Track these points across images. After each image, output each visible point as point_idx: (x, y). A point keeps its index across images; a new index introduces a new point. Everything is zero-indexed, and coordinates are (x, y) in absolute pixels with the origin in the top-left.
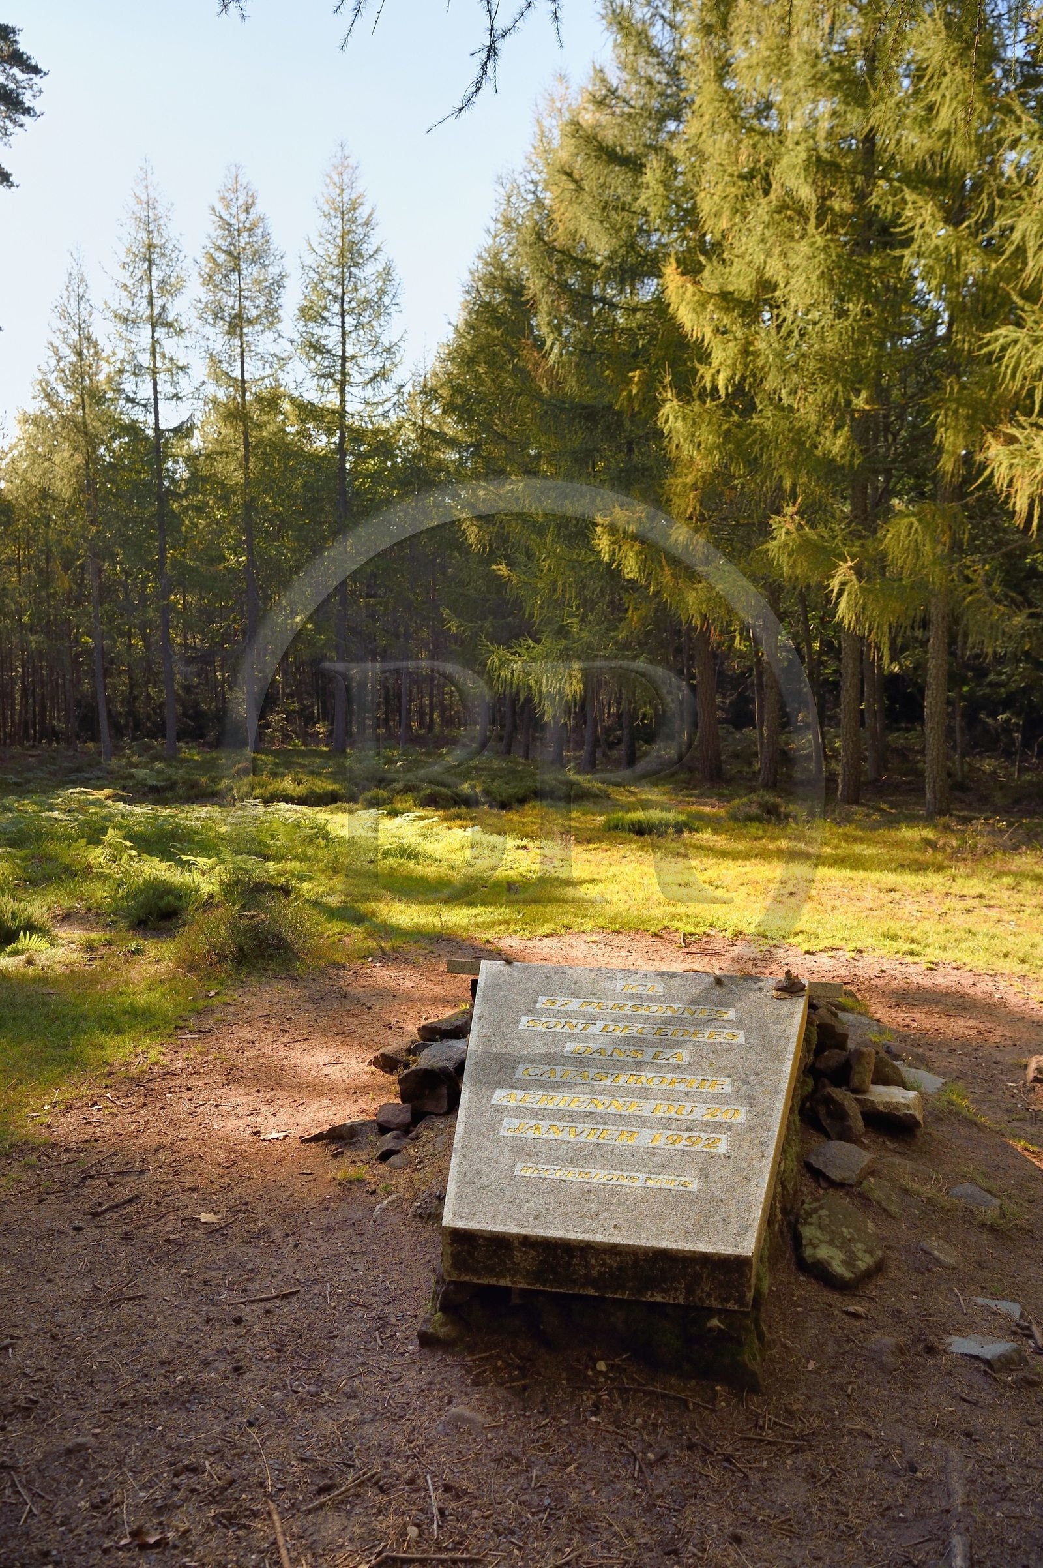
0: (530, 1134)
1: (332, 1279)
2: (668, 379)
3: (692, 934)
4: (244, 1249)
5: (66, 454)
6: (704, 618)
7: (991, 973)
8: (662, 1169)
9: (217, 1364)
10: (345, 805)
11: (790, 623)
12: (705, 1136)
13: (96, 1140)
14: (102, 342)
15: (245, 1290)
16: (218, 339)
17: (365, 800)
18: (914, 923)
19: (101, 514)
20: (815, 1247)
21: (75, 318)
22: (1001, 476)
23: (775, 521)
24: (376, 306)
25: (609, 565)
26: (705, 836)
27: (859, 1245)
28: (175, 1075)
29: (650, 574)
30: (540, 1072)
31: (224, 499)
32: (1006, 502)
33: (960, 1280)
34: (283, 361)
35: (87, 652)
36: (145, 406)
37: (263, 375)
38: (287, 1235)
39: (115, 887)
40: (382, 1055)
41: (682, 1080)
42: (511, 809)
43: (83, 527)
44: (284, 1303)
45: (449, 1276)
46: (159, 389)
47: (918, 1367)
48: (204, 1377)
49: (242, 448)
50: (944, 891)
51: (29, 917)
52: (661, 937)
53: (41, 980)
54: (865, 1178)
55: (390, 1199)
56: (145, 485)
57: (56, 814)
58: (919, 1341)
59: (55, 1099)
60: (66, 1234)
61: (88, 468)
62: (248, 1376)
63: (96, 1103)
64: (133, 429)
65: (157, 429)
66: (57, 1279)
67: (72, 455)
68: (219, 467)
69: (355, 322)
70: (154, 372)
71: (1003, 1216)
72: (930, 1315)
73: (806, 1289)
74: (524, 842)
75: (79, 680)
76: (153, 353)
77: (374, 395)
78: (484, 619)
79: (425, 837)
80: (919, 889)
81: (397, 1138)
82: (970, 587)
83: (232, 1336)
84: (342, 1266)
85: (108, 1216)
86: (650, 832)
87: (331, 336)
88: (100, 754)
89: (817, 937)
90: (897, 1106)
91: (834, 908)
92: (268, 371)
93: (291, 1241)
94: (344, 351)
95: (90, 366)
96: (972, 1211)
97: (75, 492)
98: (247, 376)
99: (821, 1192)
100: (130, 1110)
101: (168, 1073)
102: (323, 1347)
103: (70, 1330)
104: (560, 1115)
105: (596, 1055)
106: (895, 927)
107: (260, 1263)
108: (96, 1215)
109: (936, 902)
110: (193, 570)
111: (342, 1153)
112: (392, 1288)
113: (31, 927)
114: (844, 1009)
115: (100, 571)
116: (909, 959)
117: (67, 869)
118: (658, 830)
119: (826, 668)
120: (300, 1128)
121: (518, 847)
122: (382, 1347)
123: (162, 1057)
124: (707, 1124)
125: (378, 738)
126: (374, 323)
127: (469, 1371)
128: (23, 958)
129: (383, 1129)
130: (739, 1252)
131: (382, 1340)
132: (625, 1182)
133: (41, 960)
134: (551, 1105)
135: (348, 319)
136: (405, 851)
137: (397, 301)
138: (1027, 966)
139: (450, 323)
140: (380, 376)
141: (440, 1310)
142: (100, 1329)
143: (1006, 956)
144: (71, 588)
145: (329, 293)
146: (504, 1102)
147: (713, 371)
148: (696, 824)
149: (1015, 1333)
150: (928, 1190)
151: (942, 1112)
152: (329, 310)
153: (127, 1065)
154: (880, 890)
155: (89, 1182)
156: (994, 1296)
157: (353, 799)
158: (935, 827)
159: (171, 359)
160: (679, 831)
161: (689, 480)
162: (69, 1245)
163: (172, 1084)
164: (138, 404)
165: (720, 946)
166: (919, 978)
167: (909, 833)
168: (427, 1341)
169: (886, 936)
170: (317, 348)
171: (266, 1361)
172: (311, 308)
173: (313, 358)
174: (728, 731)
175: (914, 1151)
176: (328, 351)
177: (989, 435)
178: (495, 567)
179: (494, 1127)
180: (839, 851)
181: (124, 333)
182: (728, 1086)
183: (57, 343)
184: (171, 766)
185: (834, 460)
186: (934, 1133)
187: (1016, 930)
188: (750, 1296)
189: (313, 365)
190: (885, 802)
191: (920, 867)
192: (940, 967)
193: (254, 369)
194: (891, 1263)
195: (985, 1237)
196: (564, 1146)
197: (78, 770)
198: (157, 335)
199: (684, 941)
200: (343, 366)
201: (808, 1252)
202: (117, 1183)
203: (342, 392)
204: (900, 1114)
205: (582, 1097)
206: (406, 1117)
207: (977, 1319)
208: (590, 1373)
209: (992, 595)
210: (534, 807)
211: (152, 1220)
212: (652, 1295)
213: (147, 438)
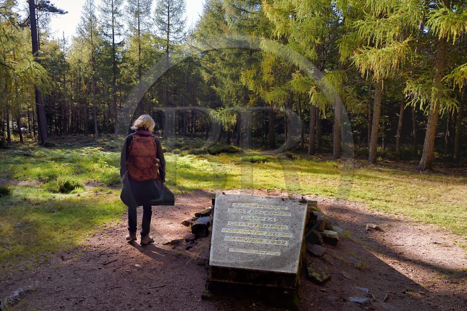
0: (232, 240)
1: (175, 282)
2: (263, 34)
3: (270, 190)
4: (149, 274)
5: (86, 50)
6: (272, 102)
7: (354, 201)
8: (270, 250)
9: (144, 305)
10: (168, 153)
11: (295, 104)
12: (281, 241)
13: (103, 244)
14: (97, 17)
15: (150, 285)
16: (132, 18)
17: (174, 152)
18: (332, 188)
19: (96, 68)
20: (312, 273)
21: (90, 10)
22: (357, 62)
23: (293, 74)
24: (179, 10)
25: (245, 86)
26: (271, 164)
27: (324, 272)
28: (124, 227)
29: (256, 89)
30: (234, 224)
31: (133, 64)
32: (359, 70)
33: (351, 282)
34: (151, 25)
35: (91, 108)
36: (110, 36)
37: (145, 28)
38: (161, 270)
39: (102, 175)
40: (185, 221)
41: (275, 226)
42: (216, 155)
43: (91, 71)
44: (162, 288)
45: (211, 279)
46: (114, 32)
47: (341, 305)
48: (140, 309)
49: (138, 50)
50: (340, 179)
51: (78, 183)
52: (261, 190)
53: (82, 201)
54: (324, 255)
55: (190, 260)
56: (110, 60)
57: (83, 154)
58: (342, 298)
59: (90, 233)
60: (97, 270)
61: (93, 54)
62: (153, 308)
63: (102, 234)
64: (106, 43)
65: (113, 43)
66: (95, 282)
67: (88, 50)
68: (131, 55)
69: (172, 14)
70: (113, 27)
71: (362, 266)
72: (344, 291)
73: (309, 284)
74: (220, 164)
75: (89, 116)
76: (113, 21)
77: (177, 36)
78: (208, 101)
79: (192, 162)
80: (333, 179)
81: (191, 243)
82: (348, 94)
83: (148, 297)
84: (178, 278)
85: (108, 265)
86: (256, 162)
87: (165, 18)
88: (95, 137)
89: (305, 191)
90: (332, 236)
91: (309, 183)
92: (146, 28)
93: (162, 272)
94: (169, 23)
95: (94, 24)
96: (353, 264)
97: (89, 61)
98: (140, 29)
99: (312, 258)
100: (112, 236)
101: (123, 226)
102: (174, 300)
103: (100, 296)
104: (241, 235)
105: (250, 219)
106: (327, 189)
107: (154, 278)
108: (105, 265)
109: (337, 182)
110: (124, 85)
111: (175, 248)
112: (192, 284)
113: (78, 186)
114: (314, 210)
115: (96, 84)
116: (331, 197)
117: (87, 170)
118: (258, 161)
119: (305, 117)
120: (162, 241)
121: (218, 166)
122: (191, 300)
123: (120, 222)
124: (282, 238)
125: (176, 135)
126: (178, 15)
127: (216, 306)
128: (77, 194)
129: (187, 241)
130: (293, 272)
131: (191, 298)
132: (260, 253)
133: (82, 195)
134: (238, 233)
135: (170, 13)
136: (186, 166)
137: (184, 9)
138: (364, 200)
139: (200, 16)
140: (179, 30)
141: (208, 289)
142: (109, 296)
143: (358, 197)
144: (87, 89)
145: (165, 5)
146: (224, 231)
147: (276, 31)
148: (269, 160)
149: (367, 296)
150: (341, 258)
151: (344, 238)
152: (164, 11)
153: (110, 224)
154: (322, 179)
155: (102, 256)
156: (361, 287)
157: (170, 151)
158: (336, 162)
159: (118, 23)
160: (264, 162)
161: (269, 62)
162: (98, 273)
163: (124, 229)
164: (108, 36)
165: (278, 193)
166: (334, 202)
167: (328, 163)
168: (204, 298)
169: (324, 191)
170: (161, 21)
171: (158, 304)
172: (159, 10)
173: (160, 25)
174: (276, 135)
175: (336, 248)
176: (164, 23)
177: (354, 51)
178: (211, 86)
179: (222, 238)
180: (309, 168)
181: (104, 15)
182: (287, 228)
183: (84, 17)
184: (116, 141)
185: (310, 58)
186: (342, 243)
187: (360, 190)
188: (296, 285)
189: (160, 26)
190: (321, 155)
191: (332, 173)
192: (340, 199)
193: (142, 27)
194: (332, 278)
195: (358, 271)
196: (242, 244)
197: (89, 142)
198: (114, 16)
199: (268, 191)
200: (168, 27)
201: (310, 274)
202: (110, 256)
203: (168, 34)
204: (333, 237)
205: (247, 230)
206: (194, 238)
207: (357, 293)
208: (251, 307)
209: (354, 96)
210: (222, 155)
211: (121, 266)
212: (268, 285)
213: (110, 46)
